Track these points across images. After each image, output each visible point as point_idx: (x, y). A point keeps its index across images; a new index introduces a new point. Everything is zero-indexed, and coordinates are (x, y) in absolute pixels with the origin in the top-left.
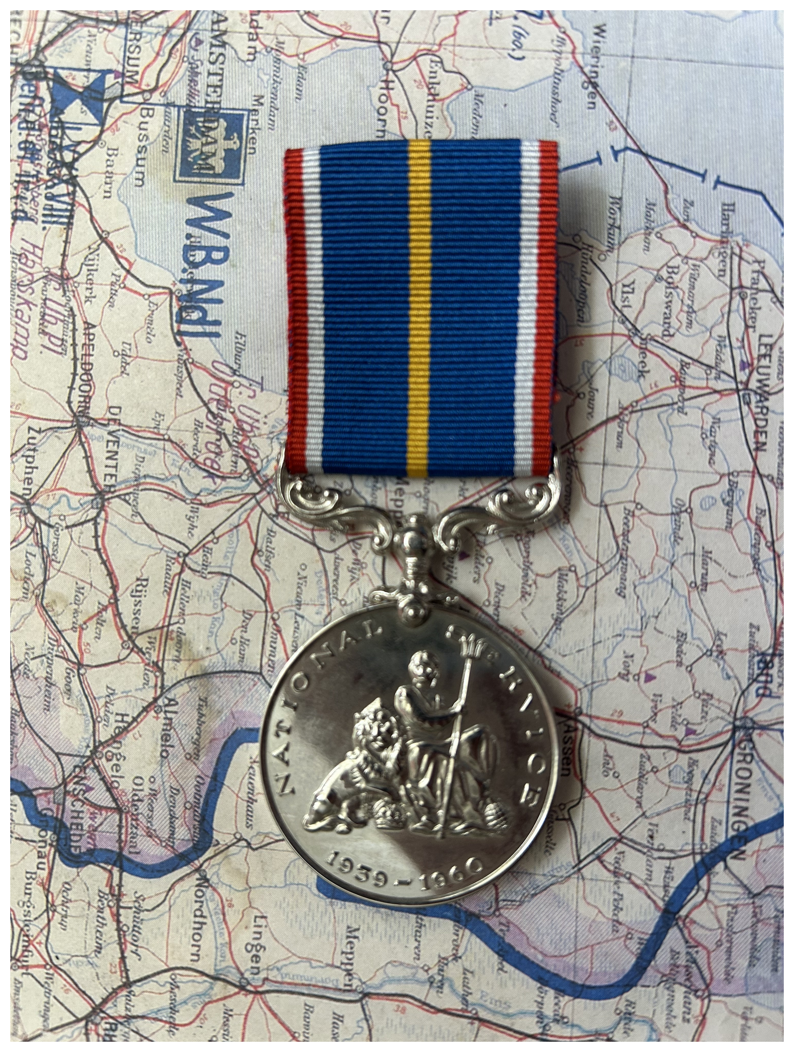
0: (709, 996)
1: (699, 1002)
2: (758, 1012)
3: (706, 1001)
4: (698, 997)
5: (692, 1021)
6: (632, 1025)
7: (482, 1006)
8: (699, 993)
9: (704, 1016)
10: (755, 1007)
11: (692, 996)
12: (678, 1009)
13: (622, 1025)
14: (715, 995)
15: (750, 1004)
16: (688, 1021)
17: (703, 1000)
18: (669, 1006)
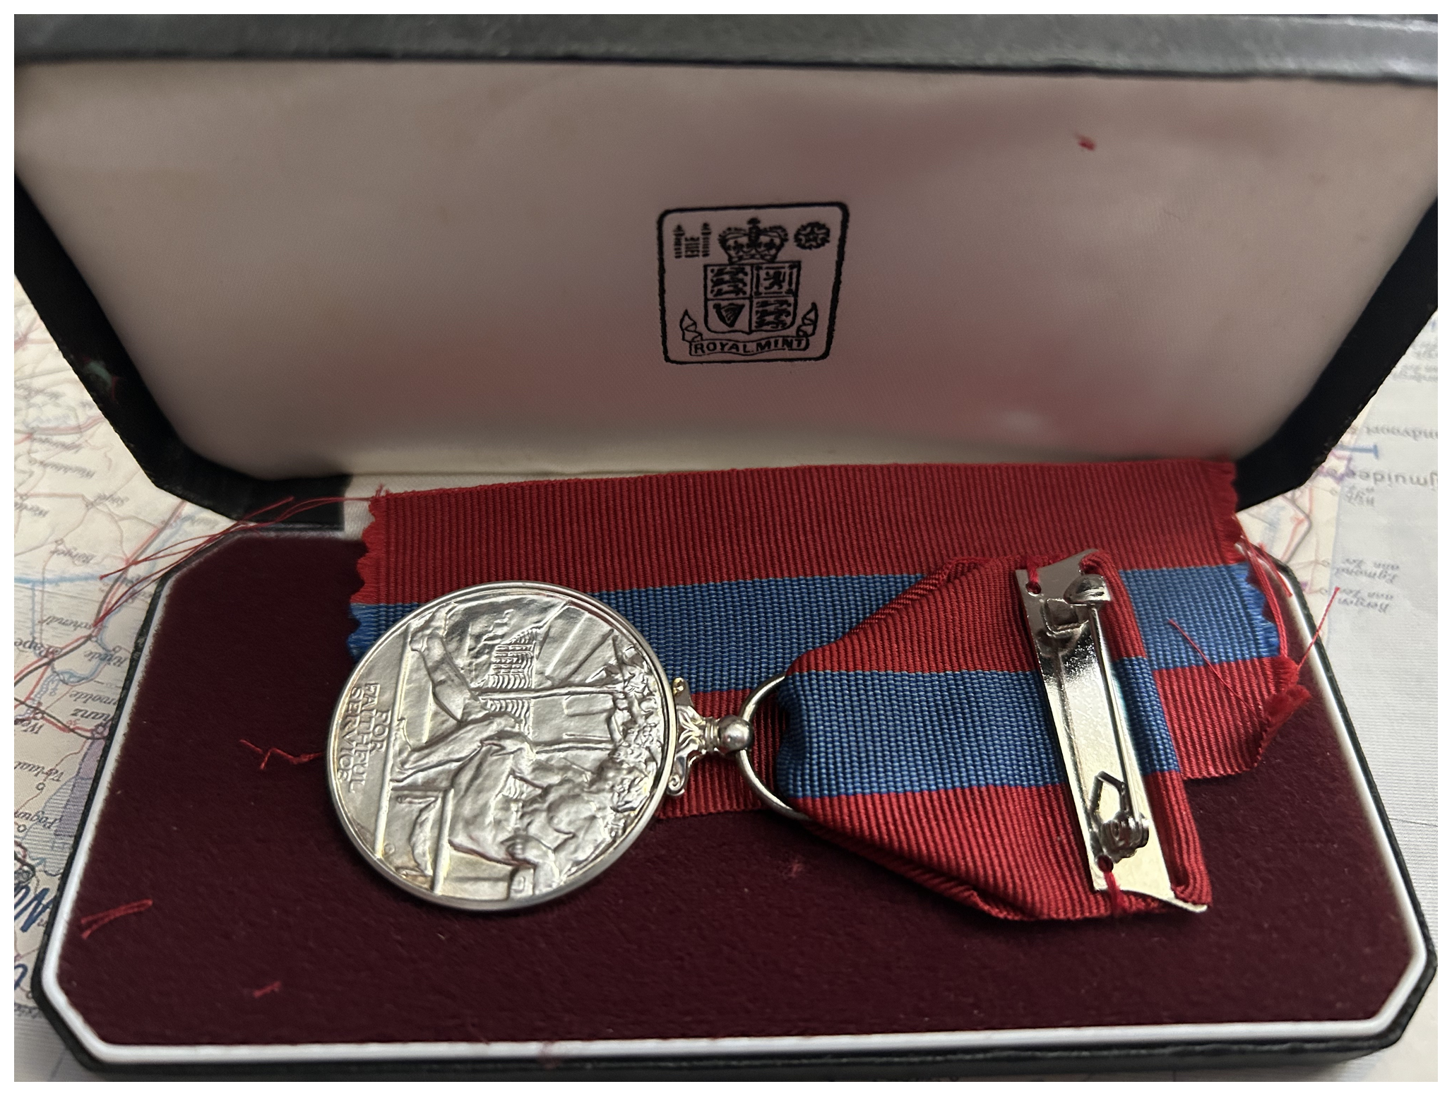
0: (93, 738)
1: (92, 727)
2: (52, 786)
3: (89, 734)
4: (97, 726)
5: (74, 718)
6: (95, 662)
7: (176, 533)
8: (101, 729)
9: (73, 730)
10: (58, 785)
11: (100, 721)
12: (92, 707)
13: (101, 651)
14: (92, 744)
15: (64, 779)
16: (74, 715)
17: (92, 731)
18: (100, 699)
